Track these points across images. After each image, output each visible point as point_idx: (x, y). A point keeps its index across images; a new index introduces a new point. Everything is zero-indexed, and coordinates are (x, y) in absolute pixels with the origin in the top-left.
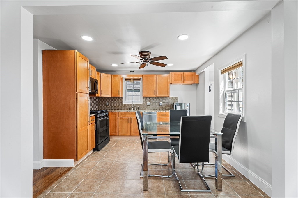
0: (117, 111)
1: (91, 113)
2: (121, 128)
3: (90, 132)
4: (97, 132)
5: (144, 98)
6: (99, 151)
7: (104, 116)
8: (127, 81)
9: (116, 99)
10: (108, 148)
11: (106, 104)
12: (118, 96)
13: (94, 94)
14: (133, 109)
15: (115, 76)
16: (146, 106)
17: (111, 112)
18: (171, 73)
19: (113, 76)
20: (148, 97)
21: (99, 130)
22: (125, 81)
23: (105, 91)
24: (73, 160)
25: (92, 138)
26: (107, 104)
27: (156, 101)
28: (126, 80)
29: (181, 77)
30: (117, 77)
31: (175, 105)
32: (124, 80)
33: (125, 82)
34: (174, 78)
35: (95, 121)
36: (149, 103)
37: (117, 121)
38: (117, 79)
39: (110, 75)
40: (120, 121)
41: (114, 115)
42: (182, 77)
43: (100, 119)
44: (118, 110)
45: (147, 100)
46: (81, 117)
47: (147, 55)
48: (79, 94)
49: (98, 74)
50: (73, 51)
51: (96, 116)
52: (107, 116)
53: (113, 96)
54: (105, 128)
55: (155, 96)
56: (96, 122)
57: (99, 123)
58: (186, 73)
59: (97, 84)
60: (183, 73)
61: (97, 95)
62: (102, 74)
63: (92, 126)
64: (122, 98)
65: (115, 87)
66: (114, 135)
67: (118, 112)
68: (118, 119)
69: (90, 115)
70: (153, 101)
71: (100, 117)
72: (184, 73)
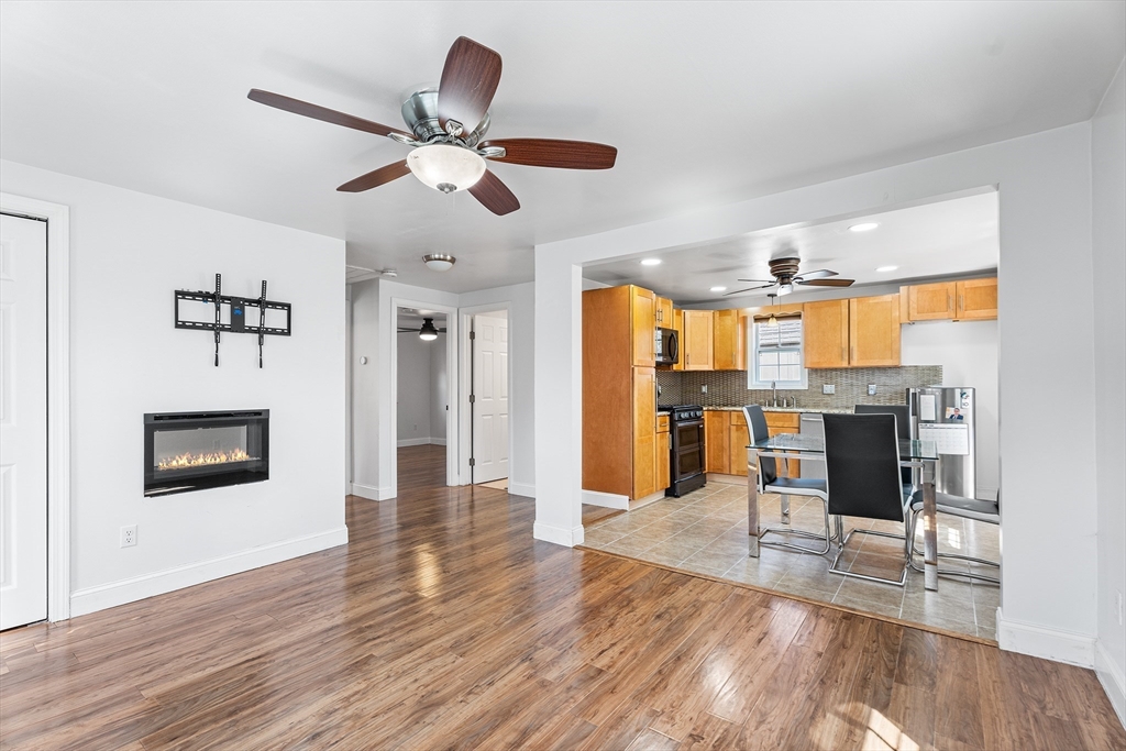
0: (726, 408)
1: (660, 409)
2: (738, 455)
3: (659, 450)
4: (672, 453)
5: (815, 371)
6: (677, 497)
7: (690, 419)
8: (759, 324)
9: (727, 378)
10: (700, 497)
11: (701, 389)
12: (732, 368)
13: (669, 365)
14: (778, 405)
15: (724, 312)
16: (821, 395)
17: (712, 410)
18: (903, 289)
19: (717, 315)
20: (826, 370)
21: (677, 449)
22: (754, 324)
23: (697, 356)
24: (627, 498)
25: (664, 466)
26: (704, 389)
27: (854, 382)
28: (757, 319)
29: (944, 298)
30: (729, 317)
31: (914, 394)
32: (750, 321)
33: (753, 327)
34: (915, 306)
35: (668, 429)
36: (829, 389)
37: (726, 433)
38: (729, 320)
39: (709, 314)
40: (734, 434)
41: (720, 420)
42: (948, 297)
43: (680, 425)
44: (735, 406)
45: (822, 376)
46: (640, 415)
47: (788, 267)
48: (636, 369)
49: (679, 314)
50: (627, 287)
51: (671, 416)
52: (698, 418)
53: (717, 368)
54: (694, 448)
55: (845, 364)
56: (671, 431)
57: (676, 432)
58: (968, 283)
59: (676, 341)
60: (953, 283)
61: (675, 367)
62: (688, 313)
63: (662, 438)
64: (744, 372)
65: (721, 343)
66: (719, 471)
67: (731, 411)
68: (730, 429)
69: (659, 413)
70: (844, 380)
71: (681, 420)
72: (959, 283)
